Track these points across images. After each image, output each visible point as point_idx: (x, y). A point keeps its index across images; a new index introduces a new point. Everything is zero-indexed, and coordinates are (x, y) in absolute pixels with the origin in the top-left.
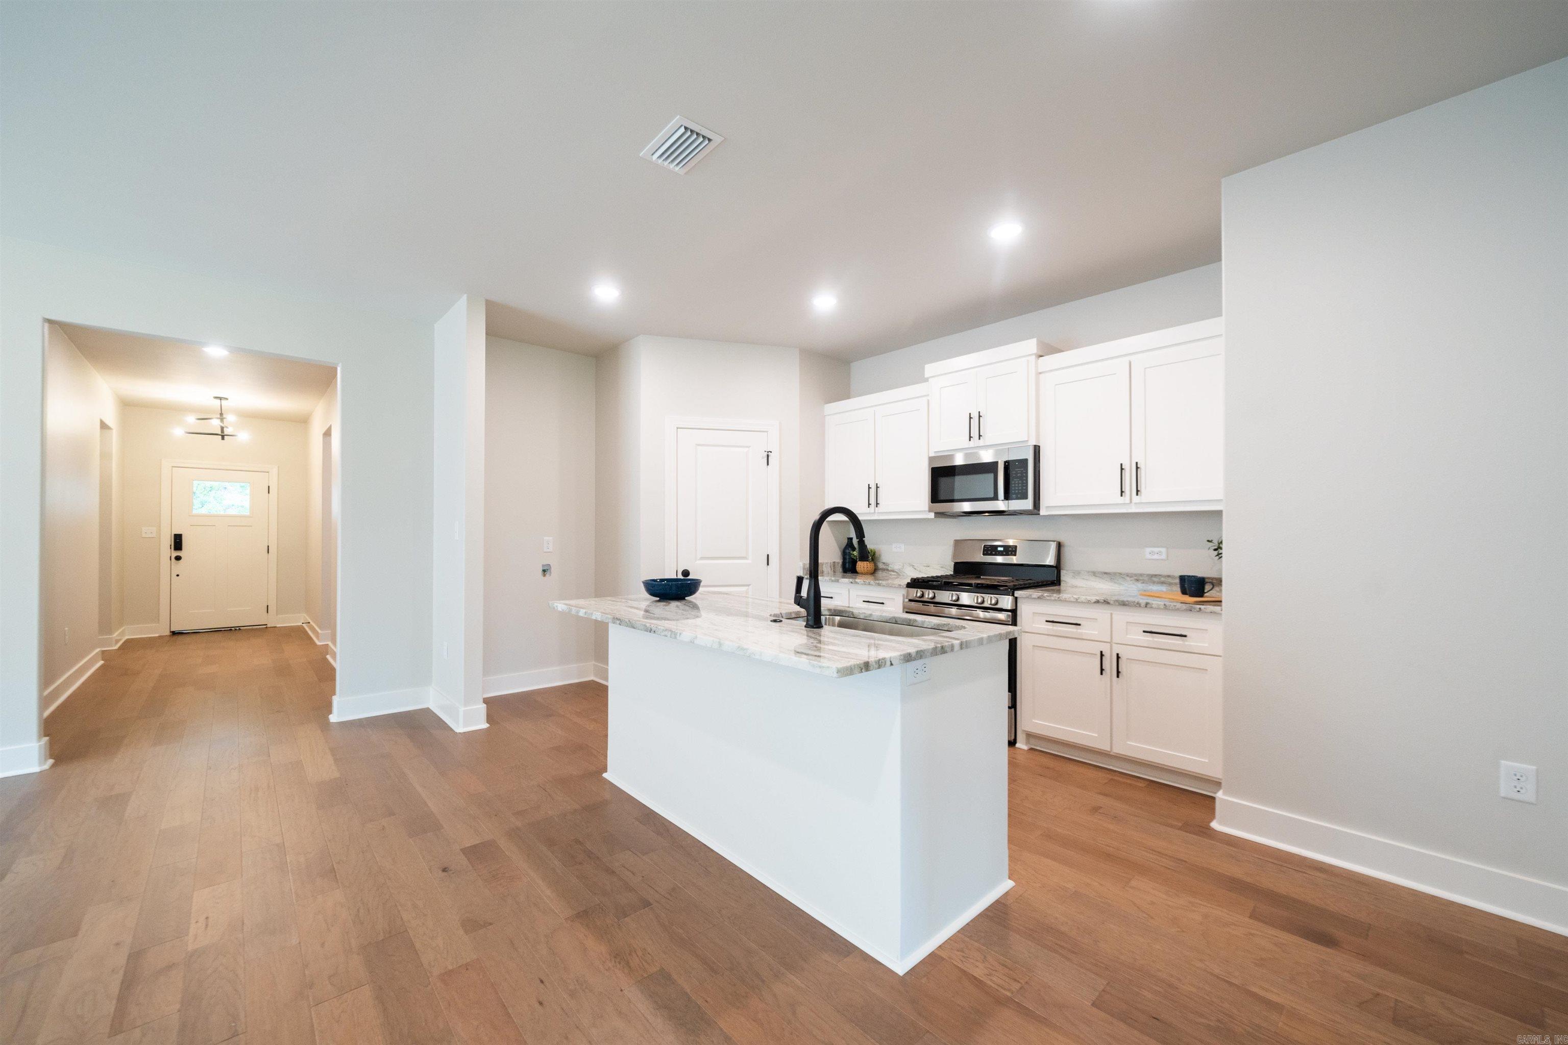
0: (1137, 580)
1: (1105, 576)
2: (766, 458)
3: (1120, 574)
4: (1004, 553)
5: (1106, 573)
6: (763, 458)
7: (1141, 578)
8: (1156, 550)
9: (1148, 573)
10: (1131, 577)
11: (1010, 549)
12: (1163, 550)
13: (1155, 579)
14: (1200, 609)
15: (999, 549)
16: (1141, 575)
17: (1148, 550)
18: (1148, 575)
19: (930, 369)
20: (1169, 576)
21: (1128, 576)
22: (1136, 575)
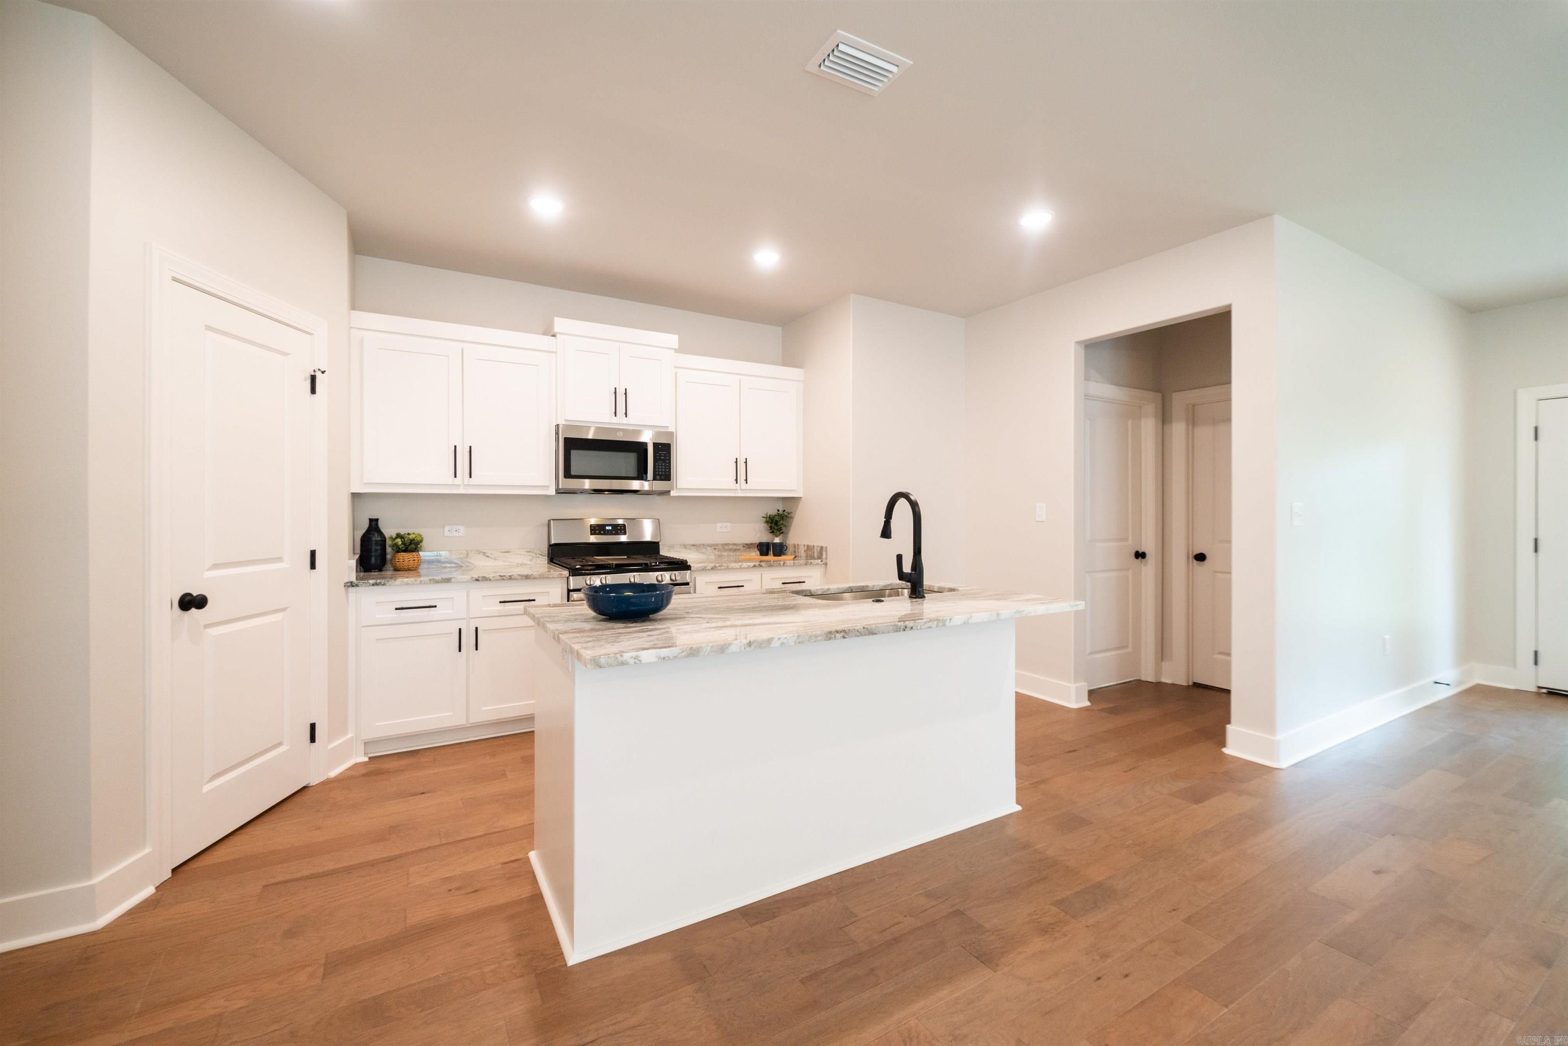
0: (715, 549)
1: (693, 547)
2: (309, 381)
3: (703, 545)
4: (614, 532)
5: (693, 545)
6: (305, 380)
7: (717, 547)
8: (724, 525)
9: (722, 543)
10: (711, 547)
11: (619, 528)
12: (729, 525)
13: (726, 547)
14: (811, 563)
15: (607, 528)
16: (717, 545)
17: (719, 525)
18: (722, 544)
19: (560, 324)
20: (734, 544)
21: (709, 546)
22: (714, 545)
